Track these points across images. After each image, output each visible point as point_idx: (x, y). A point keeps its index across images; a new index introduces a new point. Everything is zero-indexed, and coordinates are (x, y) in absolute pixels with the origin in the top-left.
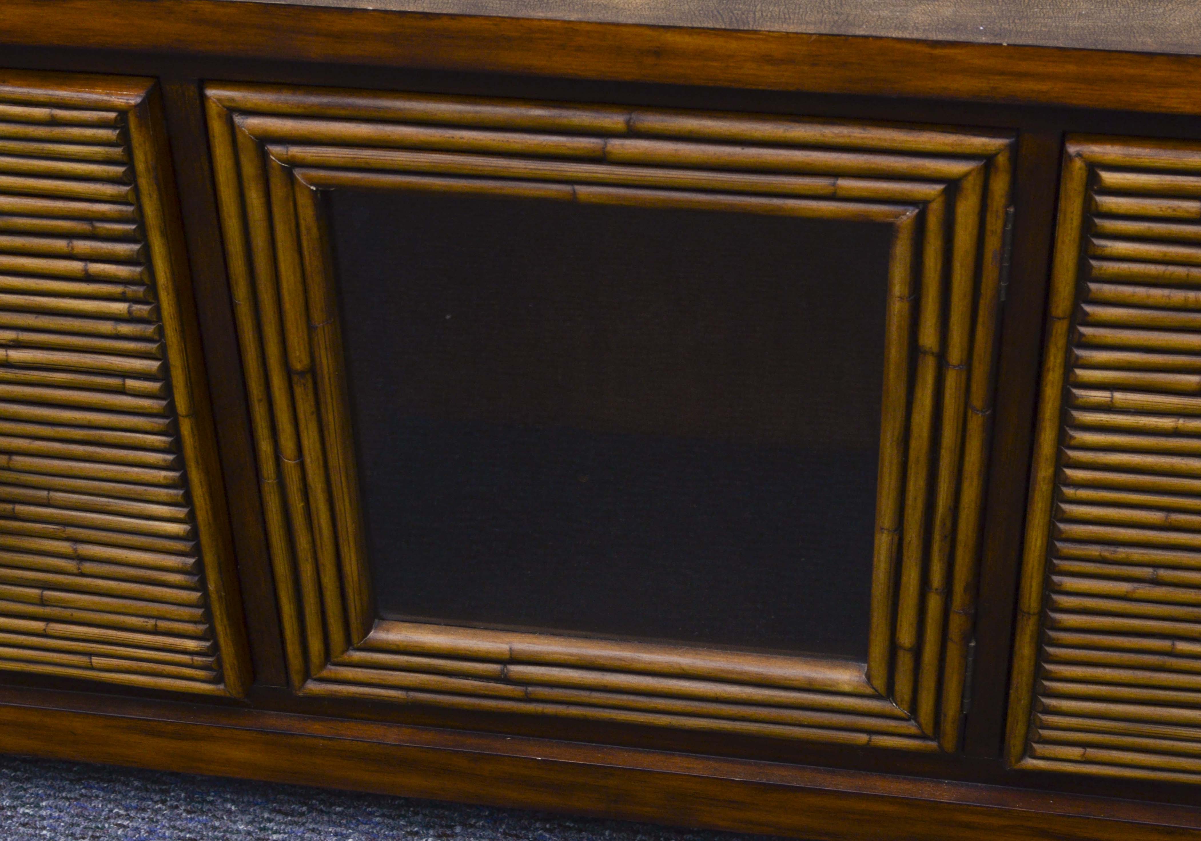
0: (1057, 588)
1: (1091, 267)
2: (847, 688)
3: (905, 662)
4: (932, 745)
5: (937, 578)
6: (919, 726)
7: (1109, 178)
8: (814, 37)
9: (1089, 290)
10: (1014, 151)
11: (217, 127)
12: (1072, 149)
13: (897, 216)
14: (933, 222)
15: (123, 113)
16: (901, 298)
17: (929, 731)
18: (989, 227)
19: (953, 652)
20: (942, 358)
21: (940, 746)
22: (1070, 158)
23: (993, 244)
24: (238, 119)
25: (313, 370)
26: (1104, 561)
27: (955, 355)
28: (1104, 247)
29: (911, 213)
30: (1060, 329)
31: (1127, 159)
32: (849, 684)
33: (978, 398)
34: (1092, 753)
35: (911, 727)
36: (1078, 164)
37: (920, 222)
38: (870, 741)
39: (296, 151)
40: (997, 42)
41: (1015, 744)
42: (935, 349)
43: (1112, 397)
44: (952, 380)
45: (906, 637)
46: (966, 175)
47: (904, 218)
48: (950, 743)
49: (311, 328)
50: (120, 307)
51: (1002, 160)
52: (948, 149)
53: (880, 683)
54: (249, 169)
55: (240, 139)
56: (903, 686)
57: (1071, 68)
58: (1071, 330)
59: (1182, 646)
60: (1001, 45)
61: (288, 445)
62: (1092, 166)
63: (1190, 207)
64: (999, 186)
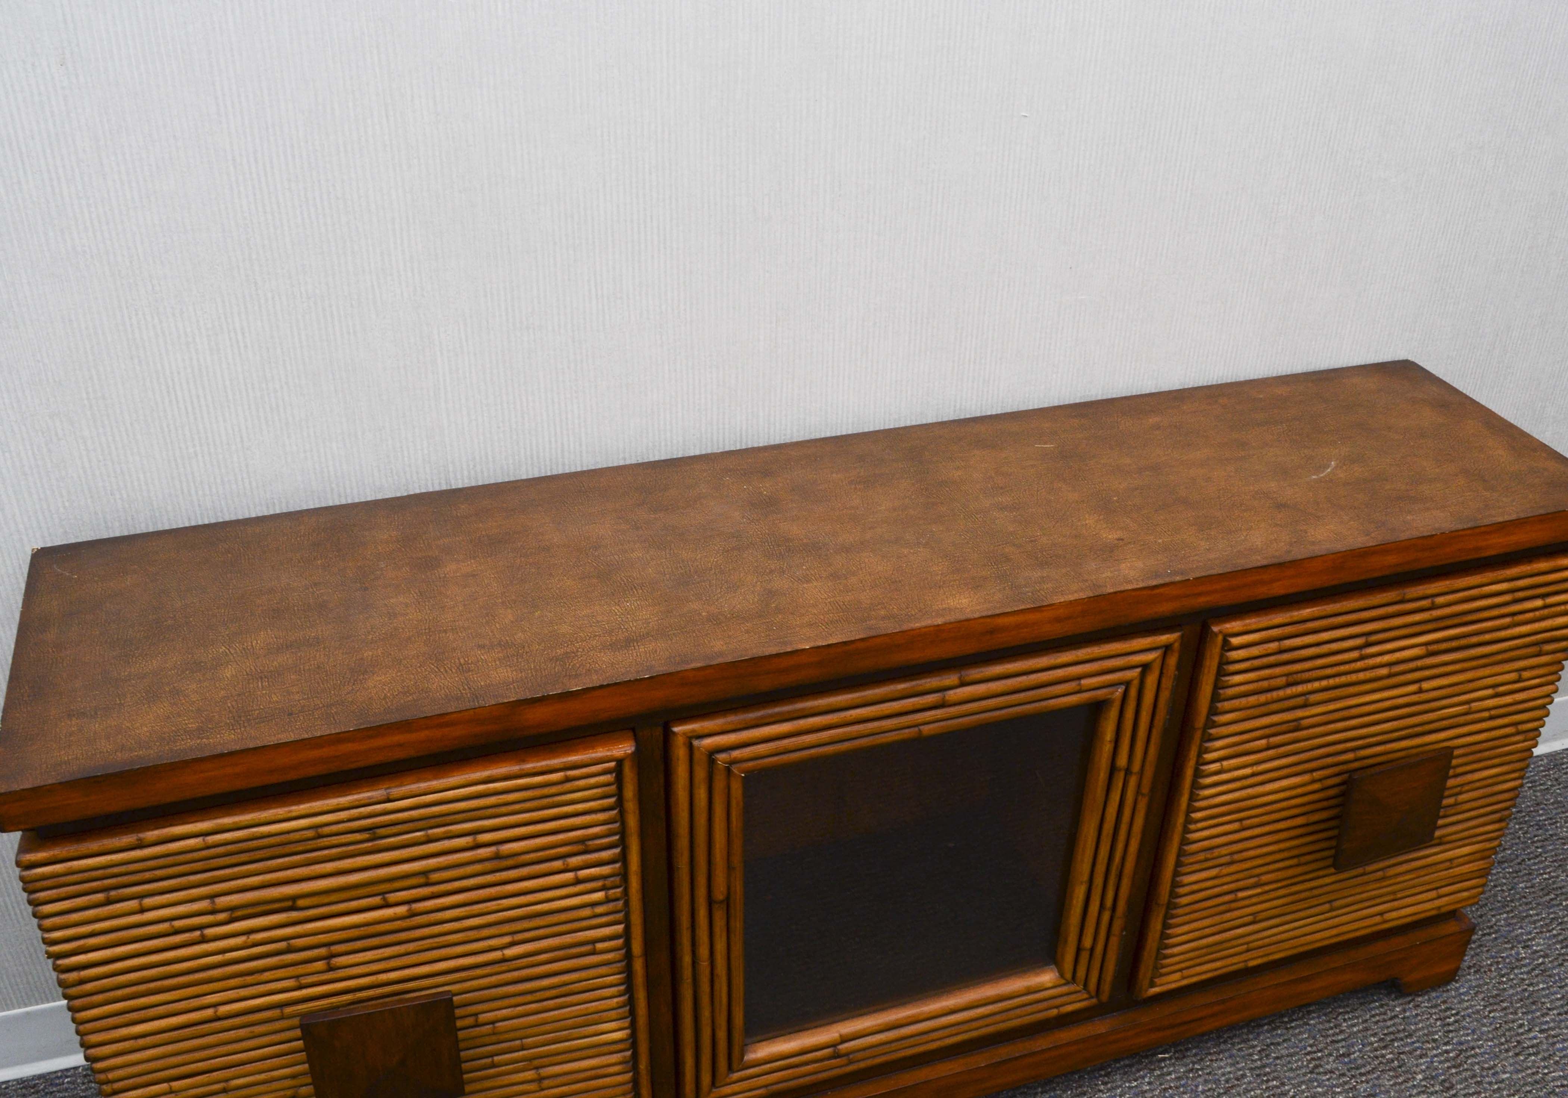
0: (1180, 884)
1: (1220, 694)
2: (1050, 985)
3: (1085, 956)
4: (1094, 1001)
5: (1109, 902)
6: (1088, 992)
7: (1235, 641)
8: (1086, 600)
9: (1217, 708)
10: (1183, 638)
11: (680, 753)
12: (1215, 629)
13: (1113, 694)
14: (1133, 692)
15: (620, 762)
16: (1110, 741)
17: (1093, 994)
18: (1163, 688)
19: (1113, 943)
20: (1128, 771)
21: (1099, 1000)
22: (1214, 634)
24: (696, 743)
25: (727, 899)
26: (1207, 860)
27: (1136, 767)
28: (1229, 680)
29: (1121, 690)
30: (1197, 734)
31: (1245, 628)
32: (1050, 982)
33: (1146, 788)
34: (1185, 973)
35: (1083, 995)
36: (1218, 637)
37: (1125, 694)
38: (1059, 1011)
39: (736, 754)
40: (1187, 578)
41: (1145, 983)
42: (1125, 767)
43: (1222, 765)
44: (1132, 781)
45: (1087, 942)
46: (1155, 660)
47: (1118, 693)
48: (1105, 996)
49: (730, 868)
50: (599, 895)
51: (1175, 645)
52: (1148, 646)
53: (1069, 976)
54: (701, 774)
55: (697, 755)
56: (1081, 973)
57: (1225, 584)
58: (1204, 733)
59: (1241, 895)
60: (1189, 580)
61: (704, 952)
62: (1226, 636)
63: (1274, 646)
64: (1172, 661)
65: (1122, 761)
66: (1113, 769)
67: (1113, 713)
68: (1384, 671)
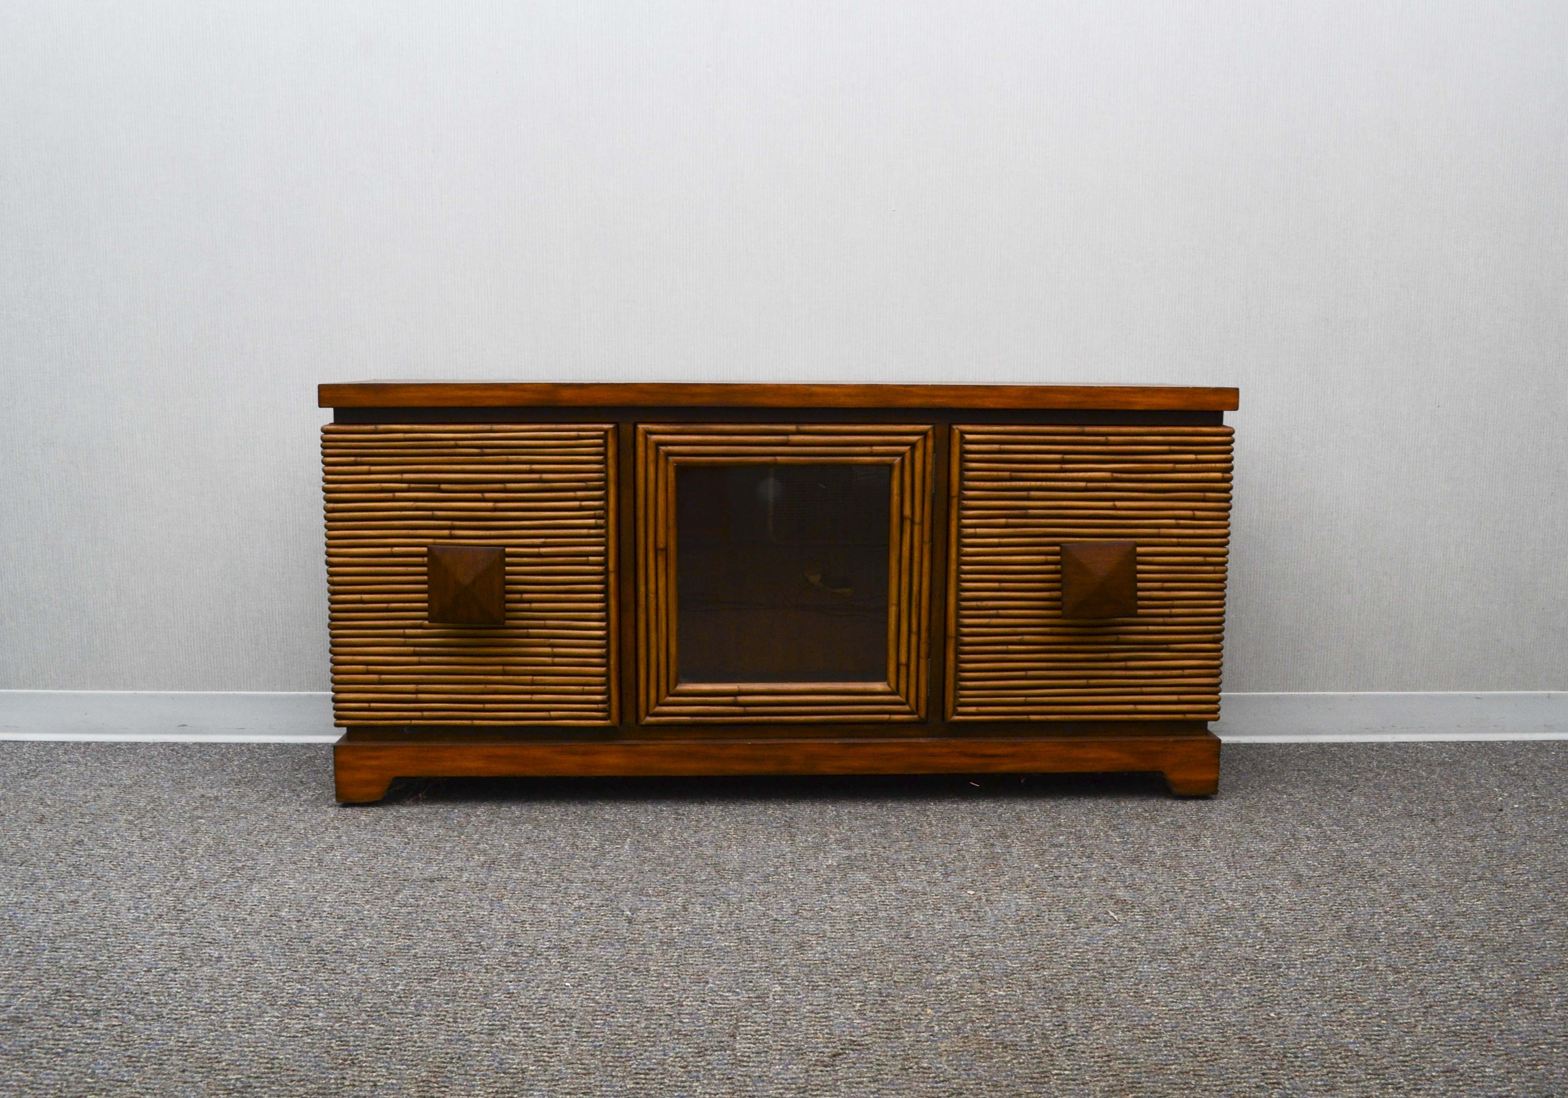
0: (961, 625)
1: (964, 475)
2: (880, 691)
3: (903, 670)
4: (916, 717)
5: (914, 627)
6: (910, 706)
7: (968, 437)
9: (964, 485)
10: (934, 429)
11: (640, 439)
12: (954, 427)
13: (894, 460)
14: (907, 462)
15: (606, 431)
17: (914, 708)
18: (927, 461)
19: (923, 662)
20: (913, 522)
21: (919, 717)
22: (954, 430)
23: (929, 468)
24: (649, 436)
25: (666, 549)
27: (917, 519)
28: (968, 466)
29: (898, 459)
30: (955, 501)
31: (973, 429)
32: (881, 688)
33: (927, 538)
34: (978, 709)
35: (906, 708)
36: (957, 431)
37: (903, 461)
39: (670, 448)
41: (949, 707)
42: (910, 517)
43: (975, 531)
44: (917, 529)
45: (903, 659)
46: (918, 440)
47: (897, 462)
48: (923, 713)
49: (667, 528)
50: (592, 521)
51: (930, 433)
52: (911, 431)
53: (893, 686)
54: (651, 456)
55: (649, 443)
56: (903, 685)
58: (959, 503)
59: (1011, 648)
60: (930, 386)
61: (652, 586)
62: (963, 433)
63: (995, 447)
64: (930, 443)
65: (907, 512)
66: (902, 518)
67: (896, 473)
68: (1082, 484)
